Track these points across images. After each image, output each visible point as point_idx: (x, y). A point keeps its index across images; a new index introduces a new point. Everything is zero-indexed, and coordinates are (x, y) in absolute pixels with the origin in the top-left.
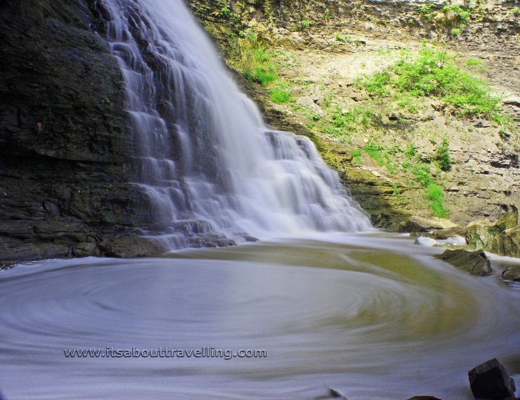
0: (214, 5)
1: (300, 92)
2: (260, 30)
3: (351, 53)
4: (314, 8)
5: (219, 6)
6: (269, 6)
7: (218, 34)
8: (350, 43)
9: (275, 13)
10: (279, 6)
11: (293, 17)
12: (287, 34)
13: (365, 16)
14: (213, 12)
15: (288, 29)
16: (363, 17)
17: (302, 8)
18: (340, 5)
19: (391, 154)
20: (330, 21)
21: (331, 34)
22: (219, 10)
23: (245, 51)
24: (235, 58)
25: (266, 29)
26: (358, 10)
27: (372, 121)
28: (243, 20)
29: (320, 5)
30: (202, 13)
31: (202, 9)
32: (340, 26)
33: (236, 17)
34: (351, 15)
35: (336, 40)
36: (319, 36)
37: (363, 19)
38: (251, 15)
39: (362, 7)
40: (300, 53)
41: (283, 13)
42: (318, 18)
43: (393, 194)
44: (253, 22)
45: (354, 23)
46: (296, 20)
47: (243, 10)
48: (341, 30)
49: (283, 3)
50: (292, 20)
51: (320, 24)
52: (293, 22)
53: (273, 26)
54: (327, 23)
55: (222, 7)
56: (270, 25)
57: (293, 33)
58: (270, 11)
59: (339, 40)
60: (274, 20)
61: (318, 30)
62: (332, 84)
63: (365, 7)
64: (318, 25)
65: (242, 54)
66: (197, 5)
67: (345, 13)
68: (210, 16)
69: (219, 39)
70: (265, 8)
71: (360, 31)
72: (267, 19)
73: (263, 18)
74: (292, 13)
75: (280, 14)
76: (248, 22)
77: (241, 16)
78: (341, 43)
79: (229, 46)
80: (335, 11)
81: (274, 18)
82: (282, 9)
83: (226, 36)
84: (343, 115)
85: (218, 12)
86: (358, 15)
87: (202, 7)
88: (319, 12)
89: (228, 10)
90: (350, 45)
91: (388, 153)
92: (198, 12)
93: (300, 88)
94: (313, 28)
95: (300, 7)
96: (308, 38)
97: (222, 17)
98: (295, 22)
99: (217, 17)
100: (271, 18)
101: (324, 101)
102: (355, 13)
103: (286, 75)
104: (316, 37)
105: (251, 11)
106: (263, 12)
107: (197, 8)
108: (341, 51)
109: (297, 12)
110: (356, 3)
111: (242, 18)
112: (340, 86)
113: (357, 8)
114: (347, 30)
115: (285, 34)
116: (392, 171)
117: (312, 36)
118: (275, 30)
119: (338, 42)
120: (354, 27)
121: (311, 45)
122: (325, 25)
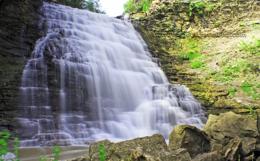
0: (165, 26)
1: (211, 60)
2: (194, 32)
3: (249, 32)
4: (223, 13)
5: (168, 26)
6: (197, 19)
7: (169, 40)
8: (249, 26)
9: (201, 22)
10: (203, 17)
11: (212, 21)
12: (210, 31)
13: (258, 8)
14: (165, 30)
15: (210, 28)
16: (257, 9)
17: (216, 15)
18: (239, 7)
19: (258, 88)
20: (236, 17)
21: (237, 24)
22: (168, 28)
23: (184, 45)
24: (179, 49)
25: (197, 31)
26: (253, 6)
27: (251, 69)
28: (183, 30)
29: (226, 10)
30: (159, 32)
31: (159, 30)
32: (242, 18)
33: (178, 29)
34: (248, 10)
35: (239, 27)
36: (229, 27)
37: (257, 10)
38: (188, 26)
39: (255, 3)
40: (217, 39)
41: (205, 20)
42: (227, 17)
43: (250, 113)
44: (190, 29)
45: (251, 14)
46: (214, 22)
47: (182, 25)
48: (243, 20)
49: (205, 15)
50: (211, 22)
51: (229, 20)
52: (213, 23)
53: (201, 28)
54: (233, 19)
55: (170, 26)
56: (199, 28)
57: (213, 29)
58: (198, 21)
59: (241, 26)
60: (201, 25)
61: (228, 24)
62: (231, 52)
63: (257, 3)
64: (228, 21)
65: (183, 46)
66: (156, 28)
67: (245, 10)
68: (164, 32)
69: (169, 42)
70: (195, 20)
71: (256, 17)
72: (197, 26)
73: (195, 26)
74: (211, 19)
75: (204, 21)
76: (186, 30)
77: (182, 28)
78: (243, 27)
79: (175, 44)
80: (237, 11)
81: (201, 24)
82: (205, 18)
83: (173, 39)
84: (232, 69)
85: (168, 29)
86: (253, 9)
87: (159, 29)
88: (227, 14)
89: (173, 27)
90: (249, 27)
91: (257, 87)
92: (157, 32)
93: (211, 58)
94: (225, 24)
95: (215, 15)
96: (222, 30)
97: (170, 31)
98: (214, 23)
99: (167, 32)
100: (199, 25)
101: (222, 63)
102: (251, 8)
103: (205, 52)
104: (227, 28)
105: (187, 24)
106: (195, 23)
107: (156, 30)
108: (243, 32)
109: (214, 18)
110: (250, 2)
111: (183, 29)
112: (236, 52)
113: (252, 5)
114: (247, 19)
115: (208, 31)
116: (255, 98)
117: (224, 28)
118: (203, 30)
119: (241, 27)
120: (251, 16)
121: (224, 33)
122: (232, 20)
